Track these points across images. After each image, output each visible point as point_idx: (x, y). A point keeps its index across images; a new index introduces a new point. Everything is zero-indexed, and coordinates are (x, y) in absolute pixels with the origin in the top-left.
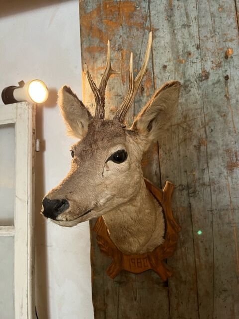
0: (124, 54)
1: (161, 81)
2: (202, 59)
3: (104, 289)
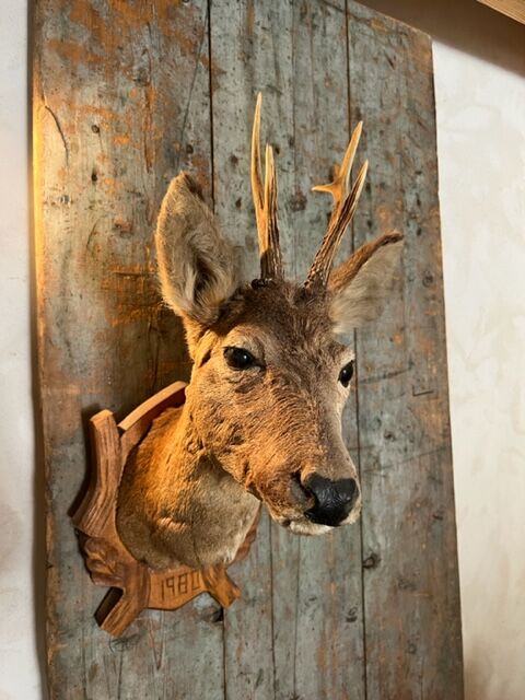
3: (84, 666)
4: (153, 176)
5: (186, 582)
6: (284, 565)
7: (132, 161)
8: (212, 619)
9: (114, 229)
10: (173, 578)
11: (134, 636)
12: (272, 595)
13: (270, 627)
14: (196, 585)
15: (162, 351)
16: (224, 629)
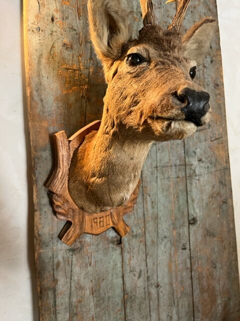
3: (53, 262)
4: (82, 21)
5: (103, 221)
6: (150, 219)
7: (71, 13)
8: (116, 243)
9: (63, 46)
10: (96, 218)
11: (78, 248)
12: (145, 234)
13: (144, 249)
14: (108, 223)
15: (88, 108)
16: (122, 249)
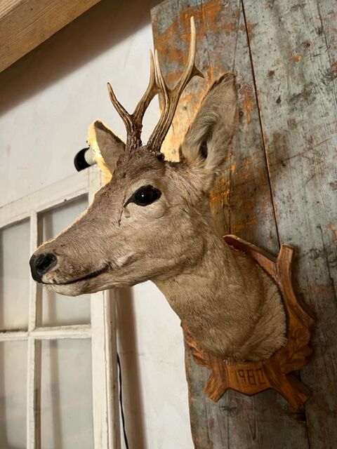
0: (212, 72)
1: (267, 96)
2: (328, 47)
10: (242, 371)
14: (262, 381)
16: (307, 428)
